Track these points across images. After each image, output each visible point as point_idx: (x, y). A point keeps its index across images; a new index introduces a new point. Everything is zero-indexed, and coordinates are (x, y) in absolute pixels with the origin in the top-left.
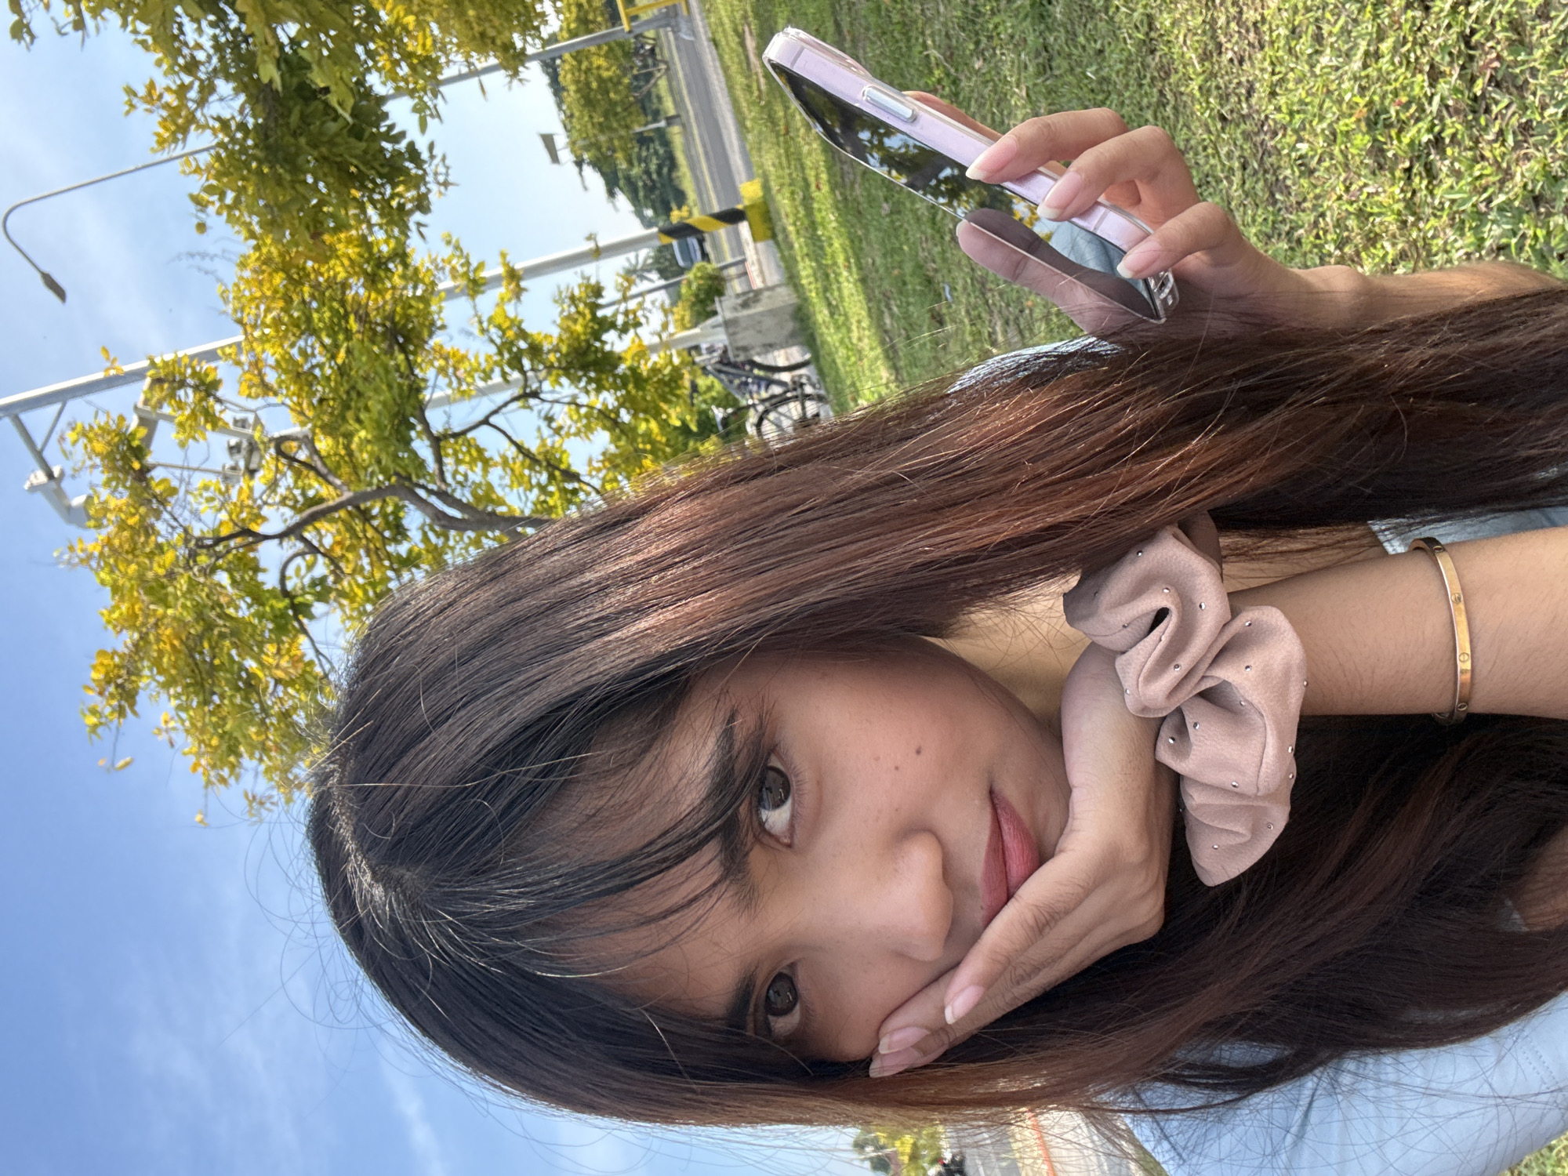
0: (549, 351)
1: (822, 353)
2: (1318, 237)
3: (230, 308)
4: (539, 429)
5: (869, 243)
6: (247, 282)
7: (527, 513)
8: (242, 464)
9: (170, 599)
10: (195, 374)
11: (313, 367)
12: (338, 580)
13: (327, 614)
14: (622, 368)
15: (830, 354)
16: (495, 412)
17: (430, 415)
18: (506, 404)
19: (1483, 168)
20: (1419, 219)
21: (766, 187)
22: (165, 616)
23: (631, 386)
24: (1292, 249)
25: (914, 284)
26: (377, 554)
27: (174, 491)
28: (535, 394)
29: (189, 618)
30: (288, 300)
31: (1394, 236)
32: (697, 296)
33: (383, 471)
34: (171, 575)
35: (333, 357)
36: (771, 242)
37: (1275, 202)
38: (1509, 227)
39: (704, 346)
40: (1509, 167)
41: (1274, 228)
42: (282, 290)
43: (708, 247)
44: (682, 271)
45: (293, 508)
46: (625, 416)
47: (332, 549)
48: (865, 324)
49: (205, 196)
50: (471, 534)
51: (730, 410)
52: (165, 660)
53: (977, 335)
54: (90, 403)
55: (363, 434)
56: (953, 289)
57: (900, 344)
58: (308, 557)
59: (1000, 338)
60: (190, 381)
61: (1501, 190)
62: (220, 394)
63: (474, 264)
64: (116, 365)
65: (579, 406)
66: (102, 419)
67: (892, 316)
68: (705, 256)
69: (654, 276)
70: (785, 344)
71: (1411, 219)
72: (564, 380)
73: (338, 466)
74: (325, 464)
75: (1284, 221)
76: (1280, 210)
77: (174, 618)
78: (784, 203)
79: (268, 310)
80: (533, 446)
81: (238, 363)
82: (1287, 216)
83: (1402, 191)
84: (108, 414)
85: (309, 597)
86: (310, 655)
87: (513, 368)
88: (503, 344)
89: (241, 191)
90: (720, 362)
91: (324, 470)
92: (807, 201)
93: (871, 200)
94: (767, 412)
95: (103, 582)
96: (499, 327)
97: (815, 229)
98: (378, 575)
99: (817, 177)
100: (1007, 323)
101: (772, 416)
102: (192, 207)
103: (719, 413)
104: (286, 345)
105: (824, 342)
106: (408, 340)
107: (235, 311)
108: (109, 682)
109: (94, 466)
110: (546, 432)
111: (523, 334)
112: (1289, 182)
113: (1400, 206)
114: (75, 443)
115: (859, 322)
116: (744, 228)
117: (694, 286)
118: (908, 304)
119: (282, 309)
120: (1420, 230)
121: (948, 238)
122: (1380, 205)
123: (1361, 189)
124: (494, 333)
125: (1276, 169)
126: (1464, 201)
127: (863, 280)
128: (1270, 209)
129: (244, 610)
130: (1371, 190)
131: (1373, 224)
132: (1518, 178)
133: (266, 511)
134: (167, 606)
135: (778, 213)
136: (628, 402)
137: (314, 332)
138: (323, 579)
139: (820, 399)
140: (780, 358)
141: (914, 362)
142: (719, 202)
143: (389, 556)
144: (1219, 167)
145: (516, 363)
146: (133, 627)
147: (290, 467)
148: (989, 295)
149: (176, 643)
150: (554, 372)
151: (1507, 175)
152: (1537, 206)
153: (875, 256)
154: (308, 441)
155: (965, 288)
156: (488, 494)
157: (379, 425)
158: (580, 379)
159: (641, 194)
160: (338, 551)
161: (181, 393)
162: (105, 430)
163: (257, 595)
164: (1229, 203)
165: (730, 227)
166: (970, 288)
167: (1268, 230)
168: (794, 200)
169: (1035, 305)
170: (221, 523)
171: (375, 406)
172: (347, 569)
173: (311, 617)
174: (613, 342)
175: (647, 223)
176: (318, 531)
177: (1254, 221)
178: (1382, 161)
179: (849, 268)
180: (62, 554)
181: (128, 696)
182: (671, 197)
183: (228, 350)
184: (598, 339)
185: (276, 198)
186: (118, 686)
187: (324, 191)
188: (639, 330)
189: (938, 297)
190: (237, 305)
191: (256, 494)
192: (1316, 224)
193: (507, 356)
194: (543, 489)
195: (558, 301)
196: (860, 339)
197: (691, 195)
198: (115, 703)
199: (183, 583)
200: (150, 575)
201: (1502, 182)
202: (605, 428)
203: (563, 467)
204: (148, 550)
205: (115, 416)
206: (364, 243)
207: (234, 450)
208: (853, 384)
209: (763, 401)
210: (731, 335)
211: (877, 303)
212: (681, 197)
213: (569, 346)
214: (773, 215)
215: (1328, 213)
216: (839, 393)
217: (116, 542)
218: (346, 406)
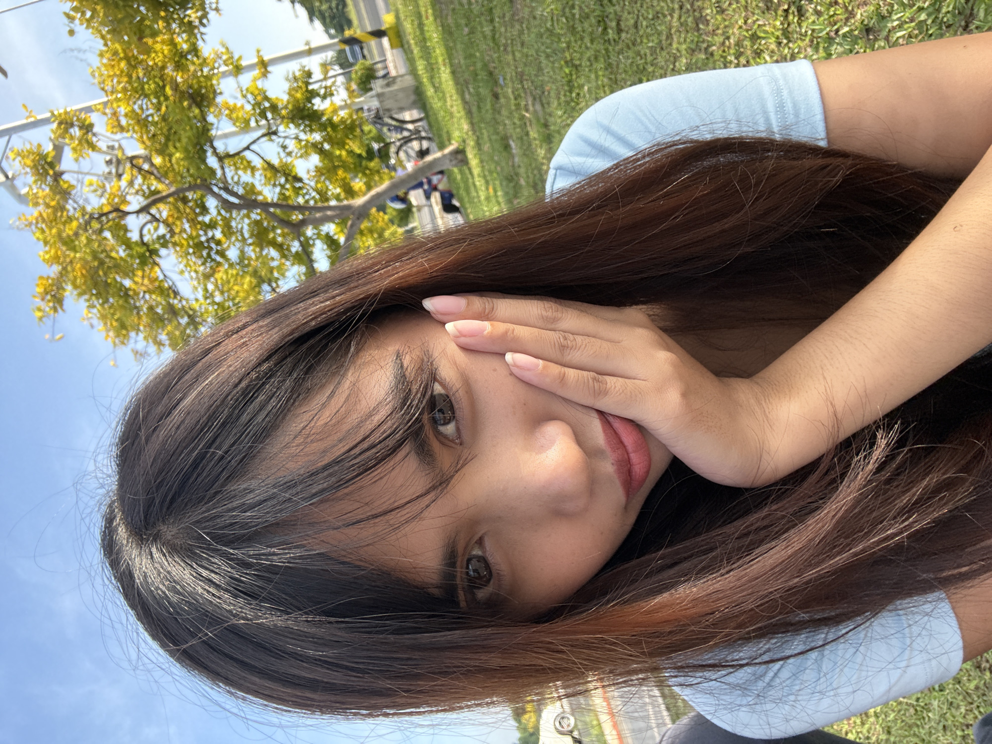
0: (282, 109)
1: (431, 113)
2: (724, 51)
3: (96, 81)
4: (279, 153)
5: (457, 51)
6: (105, 65)
7: (275, 200)
8: (114, 171)
9: (78, 248)
10: (78, 120)
11: (148, 116)
12: (172, 236)
13: (168, 255)
14: (324, 118)
15: (435, 114)
16: (254, 142)
17: (217, 144)
18: (258, 139)
19: (836, 10)
20: (789, 41)
21: (397, 17)
22: (75, 257)
23: (329, 129)
24: (707, 58)
25: (483, 75)
26: (193, 222)
27: (73, 187)
28: (275, 133)
29: (89, 258)
30: (130, 77)
31: (773, 52)
32: (361, 79)
33: (191, 176)
34: (76, 234)
35: (159, 110)
36: (400, 49)
37: (698, 29)
38: (847, 47)
39: (366, 107)
40: (853, 10)
41: (697, 45)
42: (126, 71)
43: (366, 52)
44: (351, 65)
45: (143, 195)
46: (327, 146)
47: (167, 219)
48: (454, 98)
49: (72, 13)
50: (245, 211)
51: (382, 145)
52: (78, 281)
53: (518, 105)
54: (20, 137)
55: (178, 155)
56: (505, 79)
57: (474, 109)
58: (155, 224)
59: (531, 108)
60: (76, 123)
61: (845, 24)
62: (95, 130)
63: (236, 57)
64: (33, 114)
65: (300, 141)
66: (28, 146)
67: (470, 93)
68: (364, 57)
69: (337, 67)
70: (409, 108)
71: (785, 41)
72: (291, 126)
73: (166, 173)
74: (158, 172)
75: (703, 41)
76: (701, 34)
77: (80, 259)
78: (408, 27)
79: (119, 82)
80: (276, 162)
81: (105, 114)
82: (706, 38)
83: (782, 24)
84: (31, 144)
85: (157, 246)
86: (161, 277)
87: (262, 118)
88: (256, 104)
89: (94, 11)
90: (375, 117)
91: (158, 175)
92: (421, 26)
93: (458, 26)
94: (401, 146)
95: (38, 239)
96: (252, 93)
97: (426, 43)
98: (194, 234)
99: (426, 11)
100: (534, 99)
101: (404, 148)
102: (66, 20)
103: (376, 146)
104: (131, 103)
105: (431, 107)
106: (202, 100)
107: (100, 83)
108: (47, 293)
109: (26, 173)
110: (283, 155)
111: (266, 98)
112: (708, 18)
113: (779, 33)
114: (14, 160)
115: (451, 96)
116: (385, 41)
117: (359, 74)
118: (479, 87)
119: (127, 82)
120: (789, 48)
121: (502, 48)
122: (766, 32)
123: (754, 22)
124: (250, 97)
125: (701, 9)
126: (821, 30)
127: (453, 72)
128: (696, 34)
129: (122, 253)
130: (760, 23)
131: (760, 44)
132: (858, 16)
133: (129, 198)
134: (76, 252)
135: (404, 33)
136: (329, 139)
137: (146, 96)
138: (164, 236)
139: (429, 139)
140: (407, 116)
141: (482, 120)
142: (371, 24)
143: (199, 223)
144: (666, 8)
145: (263, 115)
146: (58, 263)
147: (140, 173)
148: (525, 82)
149: (84, 272)
150: (285, 121)
151: (851, 14)
152: (868, 35)
153: (460, 59)
154: (148, 159)
155: (511, 78)
156: (251, 189)
157: (186, 150)
158: (300, 125)
159: (328, 20)
160: (170, 220)
161: (72, 131)
162: (30, 152)
163: (128, 244)
164: (670, 30)
165: (377, 40)
166: (514, 78)
167: (693, 46)
168: (413, 25)
169: (551, 89)
170: (103, 205)
171: (184, 140)
172: (177, 230)
173: (159, 256)
174: (318, 104)
175: (331, 37)
176: (158, 209)
177: (685, 41)
178: (769, 4)
179: (444, 65)
180: (14, 222)
181: (58, 301)
182: (344, 22)
183: (98, 107)
184: (310, 102)
185: (116, 16)
186: (52, 296)
187: (145, 12)
188: (333, 98)
189: (496, 82)
190: (101, 80)
191: (123, 188)
192: (723, 43)
193: (258, 111)
194: (283, 187)
195: (287, 79)
196: (452, 106)
197: (355, 22)
198: (51, 304)
199: (83, 239)
200: (64, 235)
201: (847, 19)
202: (316, 153)
203: (293, 174)
204: (63, 219)
205: (36, 144)
206: (172, 43)
207: (109, 163)
208: (448, 132)
209: (399, 140)
210: (381, 102)
211: (461, 85)
212: (349, 23)
213: (293, 106)
214: (402, 33)
215: (732, 37)
216: (440, 136)
217: (45, 215)
218: (168, 139)
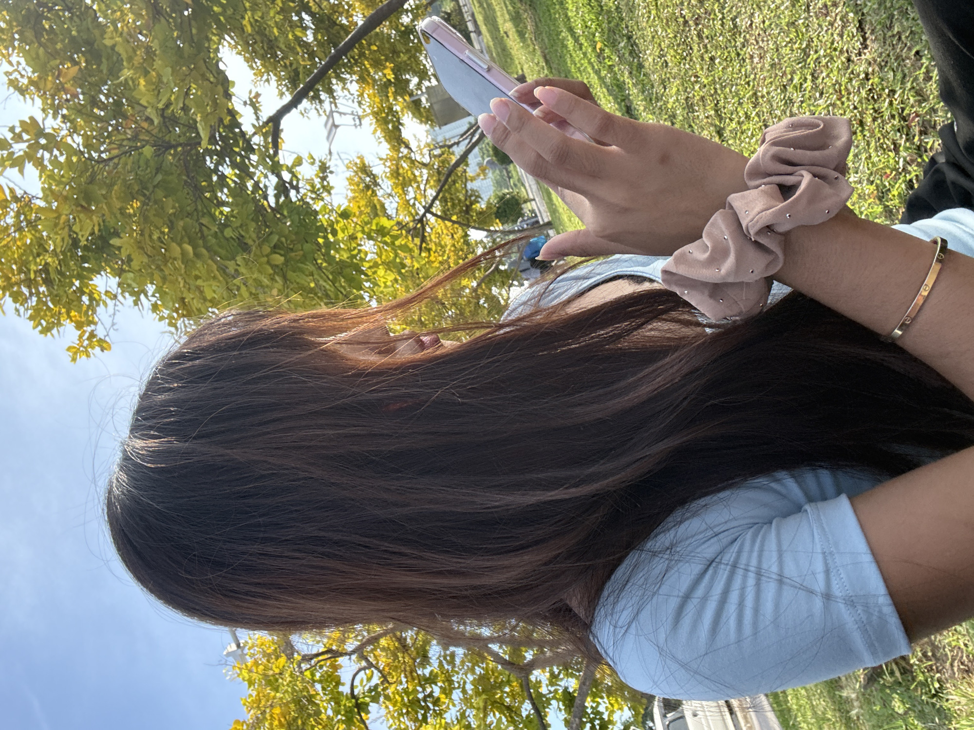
9: (280, 687)
12: (385, 688)
22: (275, 697)
26: (411, 674)
29: (289, 700)
47: (383, 667)
58: (368, 672)
85: (367, 699)
98: (411, 688)
134: (277, 691)
138: (376, 687)
143: (418, 676)
146: (258, 707)
149: (282, 720)
160: (387, 669)
163: (337, 699)
173: (368, 713)
199: (287, 676)
200: (270, 672)
